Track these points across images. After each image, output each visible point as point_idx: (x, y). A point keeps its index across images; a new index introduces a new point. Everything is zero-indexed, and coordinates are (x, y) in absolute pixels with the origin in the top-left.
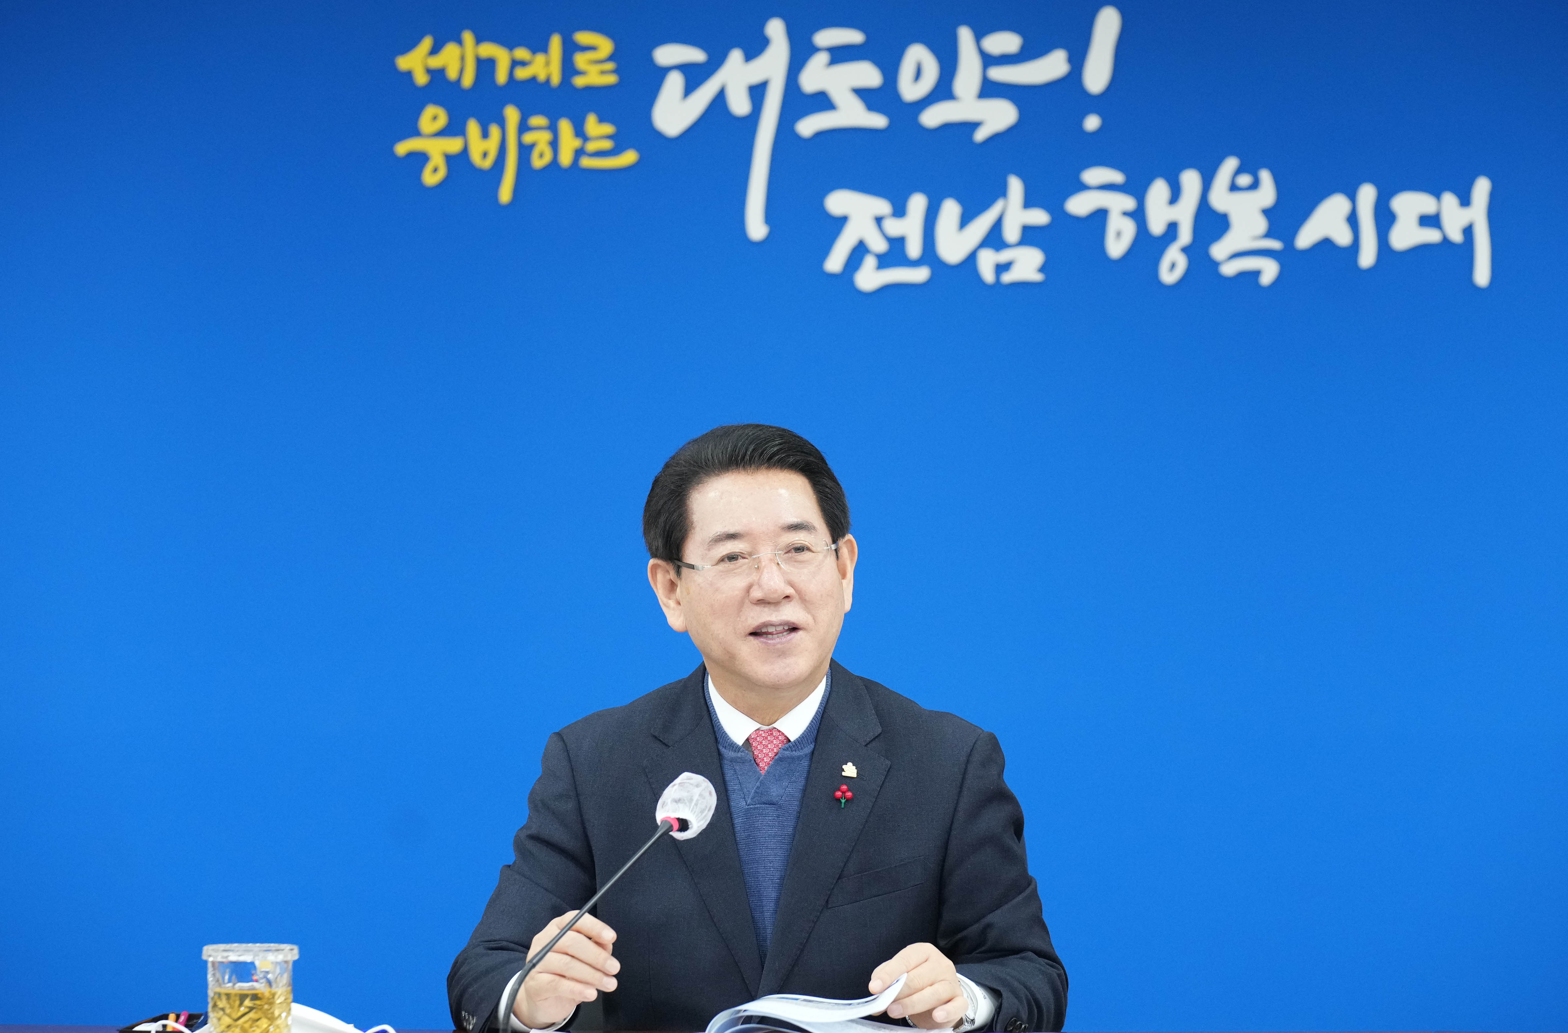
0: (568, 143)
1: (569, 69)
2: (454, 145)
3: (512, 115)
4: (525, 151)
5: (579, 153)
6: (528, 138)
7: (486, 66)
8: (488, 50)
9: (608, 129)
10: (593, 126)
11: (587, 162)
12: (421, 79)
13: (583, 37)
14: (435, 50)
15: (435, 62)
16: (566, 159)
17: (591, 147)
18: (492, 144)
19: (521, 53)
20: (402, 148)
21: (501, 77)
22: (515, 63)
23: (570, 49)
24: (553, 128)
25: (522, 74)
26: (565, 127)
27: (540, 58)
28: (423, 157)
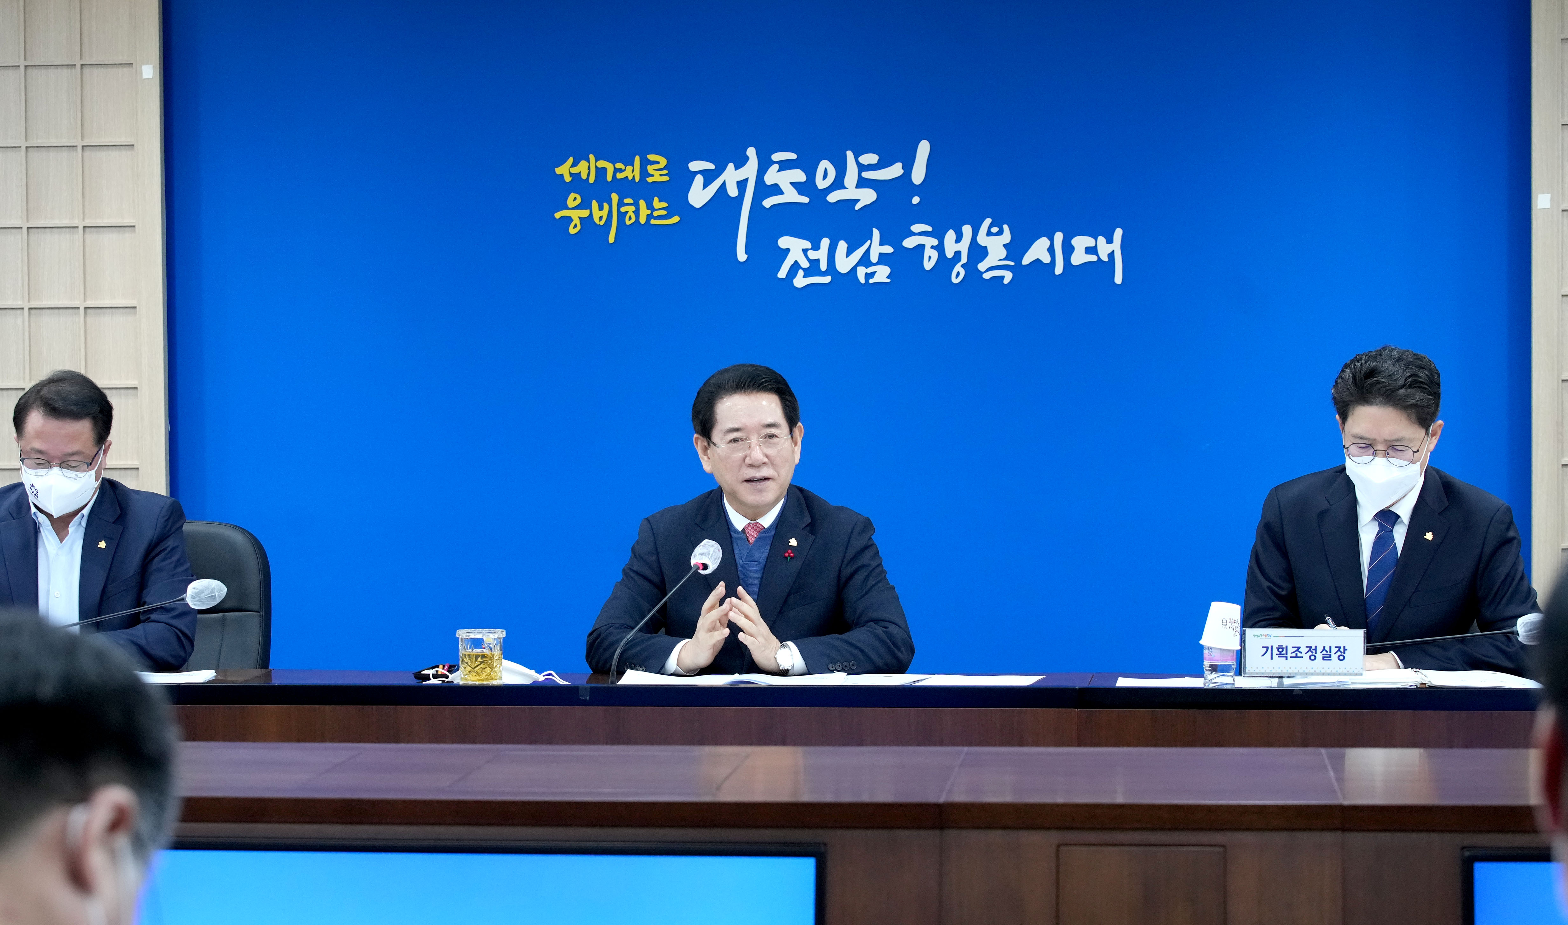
0: (644, 212)
1: (644, 173)
2: (585, 213)
3: (615, 197)
4: (622, 216)
5: (649, 217)
6: (623, 209)
7: (601, 172)
8: (602, 164)
9: (665, 205)
10: (657, 203)
11: (653, 222)
12: (568, 179)
13: (652, 157)
14: (574, 165)
15: (574, 170)
16: (643, 220)
17: (656, 214)
18: (605, 213)
19: (619, 165)
20: (558, 215)
21: (609, 178)
22: (616, 170)
23: (645, 163)
24: (636, 205)
25: (619, 176)
26: (642, 203)
27: (629, 168)
28: (569, 219)
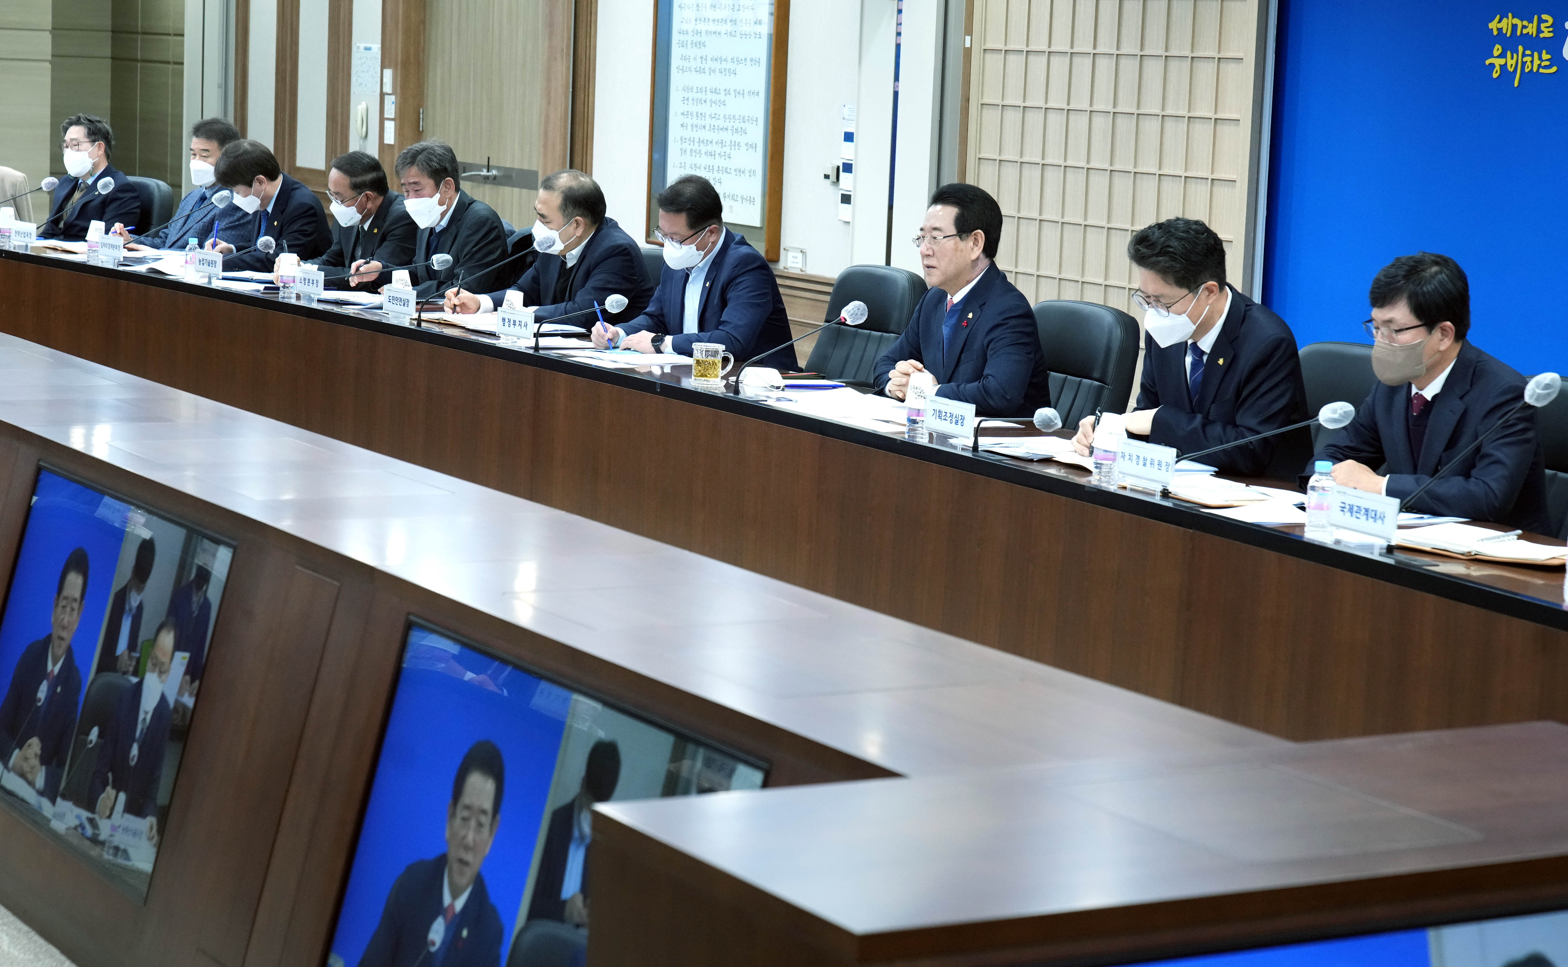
0: (1537, 62)
1: (1539, 31)
2: (1502, 61)
3: (1521, 48)
4: (1524, 64)
5: (1539, 66)
6: (1525, 59)
7: (1514, 27)
8: (1516, 21)
9: (1549, 57)
10: (1545, 56)
11: (1541, 71)
12: (1495, 33)
13: (1544, 17)
14: (1500, 21)
15: (1499, 26)
16: (1535, 70)
17: (1543, 64)
18: (1514, 62)
19: (1525, 23)
20: (1488, 62)
21: (1519, 33)
22: (1524, 27)
23: (1540, 21)
24: (1532, 55)
25: (1525, 31)
26: (1536, 54)
27: (1531, 25)
28: (1492, 66)
